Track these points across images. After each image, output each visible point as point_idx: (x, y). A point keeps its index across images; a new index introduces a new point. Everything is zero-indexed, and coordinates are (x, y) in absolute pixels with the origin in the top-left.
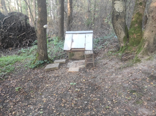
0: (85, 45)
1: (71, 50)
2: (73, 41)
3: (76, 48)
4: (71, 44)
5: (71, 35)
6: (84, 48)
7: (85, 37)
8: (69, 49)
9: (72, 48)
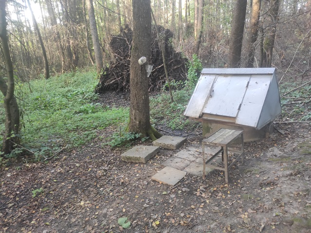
0: (239, 109)
1: (200, 117)
2: (211, 95)
3: (214, 113)
4: (206, 102)
5: (213, 77)
6: (235, 118)
7: (247, 86)
8: (197, 116)
9: (206, 112)
